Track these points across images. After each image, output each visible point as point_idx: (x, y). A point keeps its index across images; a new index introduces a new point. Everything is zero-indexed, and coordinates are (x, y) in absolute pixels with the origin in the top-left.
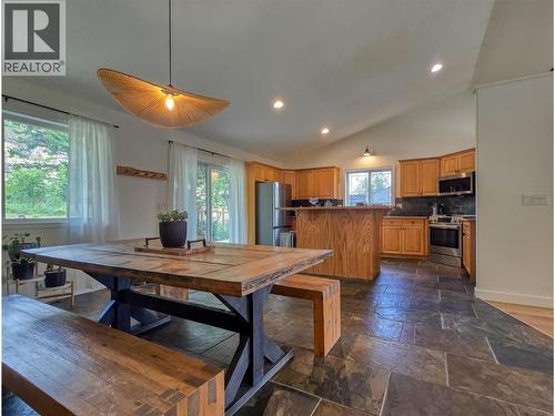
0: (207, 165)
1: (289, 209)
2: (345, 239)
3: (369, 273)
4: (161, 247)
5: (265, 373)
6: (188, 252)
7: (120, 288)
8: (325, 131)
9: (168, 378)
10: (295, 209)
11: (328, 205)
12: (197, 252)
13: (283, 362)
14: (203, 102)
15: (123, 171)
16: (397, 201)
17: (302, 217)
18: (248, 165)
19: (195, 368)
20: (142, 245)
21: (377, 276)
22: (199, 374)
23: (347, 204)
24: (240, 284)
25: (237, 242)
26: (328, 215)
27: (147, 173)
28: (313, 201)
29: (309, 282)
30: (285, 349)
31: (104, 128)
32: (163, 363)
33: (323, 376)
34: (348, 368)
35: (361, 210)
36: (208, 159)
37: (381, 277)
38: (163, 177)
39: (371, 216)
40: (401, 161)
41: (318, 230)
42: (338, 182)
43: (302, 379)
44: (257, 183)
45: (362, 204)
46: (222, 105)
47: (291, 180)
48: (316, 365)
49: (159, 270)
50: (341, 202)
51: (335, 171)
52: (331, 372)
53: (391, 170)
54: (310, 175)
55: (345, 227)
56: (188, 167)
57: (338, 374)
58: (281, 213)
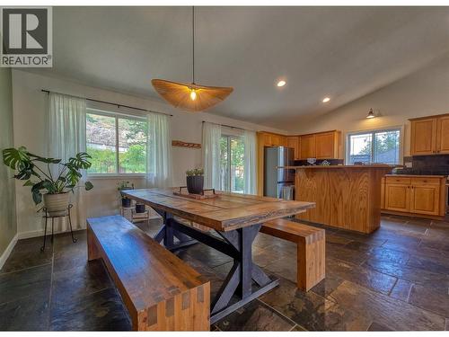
0: (228, 136)
1: (292, 167)
2: (341, 194)
3: (365, 227)
4: (187, 193)
5: (253, 292)
6: (202, 197)
7: (167, 217)
8: (326, 100)
9: (175, 278)
10: (295, 168)
11: (325, 164)
12: (208, 198)
13: (270, 287)
14: (215, 91)
15: (176, 144)
16: (406, 159)
17: (301, 174)
18: (259, 135)
19: (192, 276)
20: (177, 191)
21: (375, 230)
22: (193, 281)
23: (348, 163)
24: (220, 222)
25: (249, 193)
26: (324, 174)
27: (189, 144)
28: (311, 161)
29: (294, 227)
30: (272, 278)
31: (165, 117)
32: (175, 268)
33: (301, 307)
34: (327, 306)
35: (359, 169)
36: (229, 132)
37: (381, 232)
38: (199, 146)
39: (369, 174)
40: (411, 120)
41: (315, 186)
42: (339, 144)
43: (283, 304)
44: (265, 147)
45: (360, 163)
46: (228, 91)
47: (295, 144)
48: (297, 296)
49: (178, 208)
50: (342, 161)
51: (336, 134)
52: (309, 305)
53: (400, 129)
54: (311, 139)
55: (341, 184)
56: (215, 138)
57: (317, 309)
58: (285, 171)
